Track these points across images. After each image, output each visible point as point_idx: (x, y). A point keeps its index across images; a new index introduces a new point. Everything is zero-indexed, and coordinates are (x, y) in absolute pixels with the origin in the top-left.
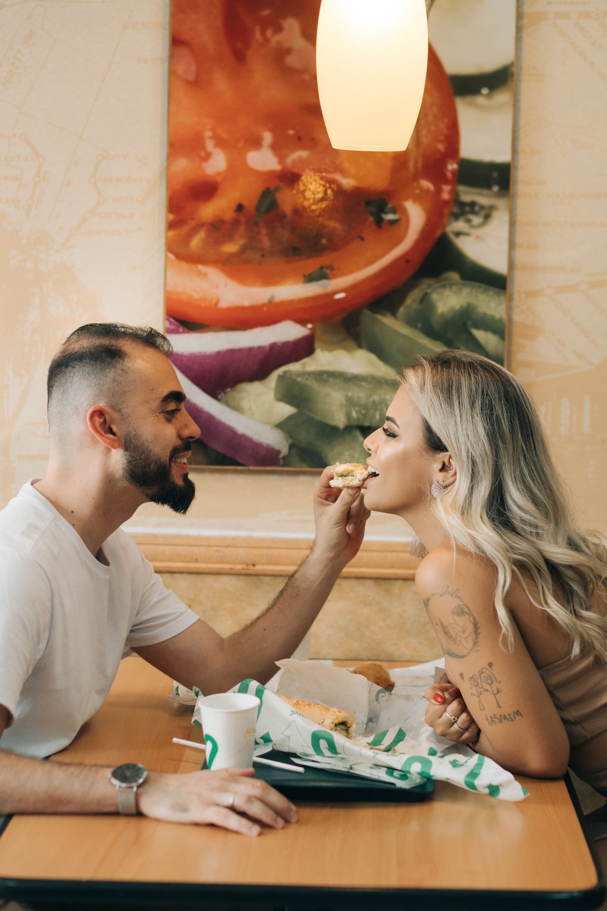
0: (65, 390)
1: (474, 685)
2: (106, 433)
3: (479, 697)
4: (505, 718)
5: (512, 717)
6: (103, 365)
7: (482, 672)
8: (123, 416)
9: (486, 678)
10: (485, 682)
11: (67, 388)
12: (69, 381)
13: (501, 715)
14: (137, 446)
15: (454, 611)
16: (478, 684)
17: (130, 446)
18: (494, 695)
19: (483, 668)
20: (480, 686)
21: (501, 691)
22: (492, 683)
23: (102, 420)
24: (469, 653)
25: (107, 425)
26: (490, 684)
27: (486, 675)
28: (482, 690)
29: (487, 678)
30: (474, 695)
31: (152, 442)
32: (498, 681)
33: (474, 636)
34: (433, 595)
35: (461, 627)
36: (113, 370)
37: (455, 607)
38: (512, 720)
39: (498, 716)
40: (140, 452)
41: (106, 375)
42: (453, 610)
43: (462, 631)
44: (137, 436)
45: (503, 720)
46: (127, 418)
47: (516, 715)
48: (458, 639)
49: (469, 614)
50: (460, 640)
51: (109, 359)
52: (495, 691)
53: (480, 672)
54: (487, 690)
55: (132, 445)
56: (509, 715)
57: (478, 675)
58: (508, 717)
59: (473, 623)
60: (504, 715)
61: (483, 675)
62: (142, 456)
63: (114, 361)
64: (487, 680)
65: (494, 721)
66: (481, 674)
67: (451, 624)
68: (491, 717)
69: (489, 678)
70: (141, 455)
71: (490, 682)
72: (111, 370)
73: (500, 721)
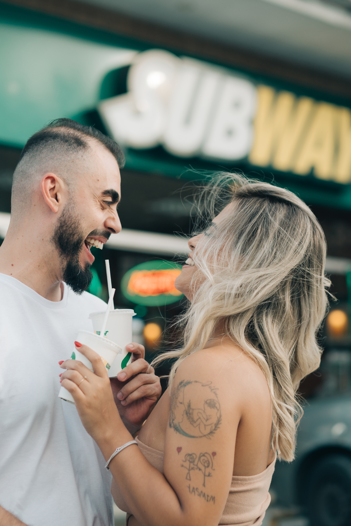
0: (34, 156)
1: (189, 461)
2: (52, 197)
3: (189, 470)
4: (204, 495)
5: (209, 498)
6: (69, 147)
7: (204, 455)
8: (69, 189)
9: (204, 461)
10: (202, 463)
11: (36, 155)
12: (39, 150)
13: (202, 492)
14: (72, 216)
15: (208, 402)
16: (194, 461)
17: (66, 214)
18: (205, 475)
19: (206, 453)
20: (196, 463)
21: (211, 476)
22: (208, 466)
23: (52, 186)
24: (201, 437)
25: (55, 192)
26: (205, 467)
27: (206, 459)
28: (196, 467)
29: (206, 462)
30: (185, 467)
32: (213, 468)
33: (214, 427)
34: (196, 382)
35: (207, 416)
36: (75, 153)
37: (210, 400)
38: (207, 501)
39: (200, 491)
41: (68, 155)
42: (208, 400)
43: (206, 419)
44: (75, 208)
45: (202, 496)
46: (72, 192)
47: (212, 499)
48: (198, 423)
49: (218, 410)
50: (199, 424)
51: (75, 145)
52: (207, 474)
53: (202, 455)
54: (200, 469)
55: (68, 214)
56: (208, 496)
57: (198, 455)
58: (206, 497)
59: (218, 418)
60: (204, 494)
61: (202, 458)
62: (72, 226)
63: (79, 148)
64: (204, 463)
65: (194, 492)
66: (202, 456)
67: (199, 409)
68: (194, 488)
69: (207, 462)
70: (72, 224)
71: (206, 465)
72: (73, 153)
73: (199, 495)
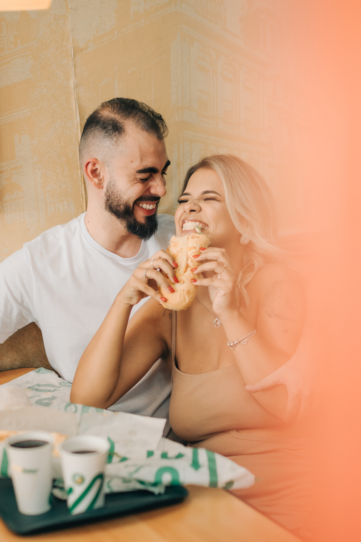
31: (123, 192)
40: (115, 197)
